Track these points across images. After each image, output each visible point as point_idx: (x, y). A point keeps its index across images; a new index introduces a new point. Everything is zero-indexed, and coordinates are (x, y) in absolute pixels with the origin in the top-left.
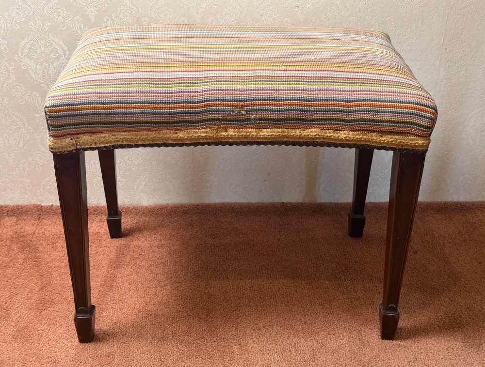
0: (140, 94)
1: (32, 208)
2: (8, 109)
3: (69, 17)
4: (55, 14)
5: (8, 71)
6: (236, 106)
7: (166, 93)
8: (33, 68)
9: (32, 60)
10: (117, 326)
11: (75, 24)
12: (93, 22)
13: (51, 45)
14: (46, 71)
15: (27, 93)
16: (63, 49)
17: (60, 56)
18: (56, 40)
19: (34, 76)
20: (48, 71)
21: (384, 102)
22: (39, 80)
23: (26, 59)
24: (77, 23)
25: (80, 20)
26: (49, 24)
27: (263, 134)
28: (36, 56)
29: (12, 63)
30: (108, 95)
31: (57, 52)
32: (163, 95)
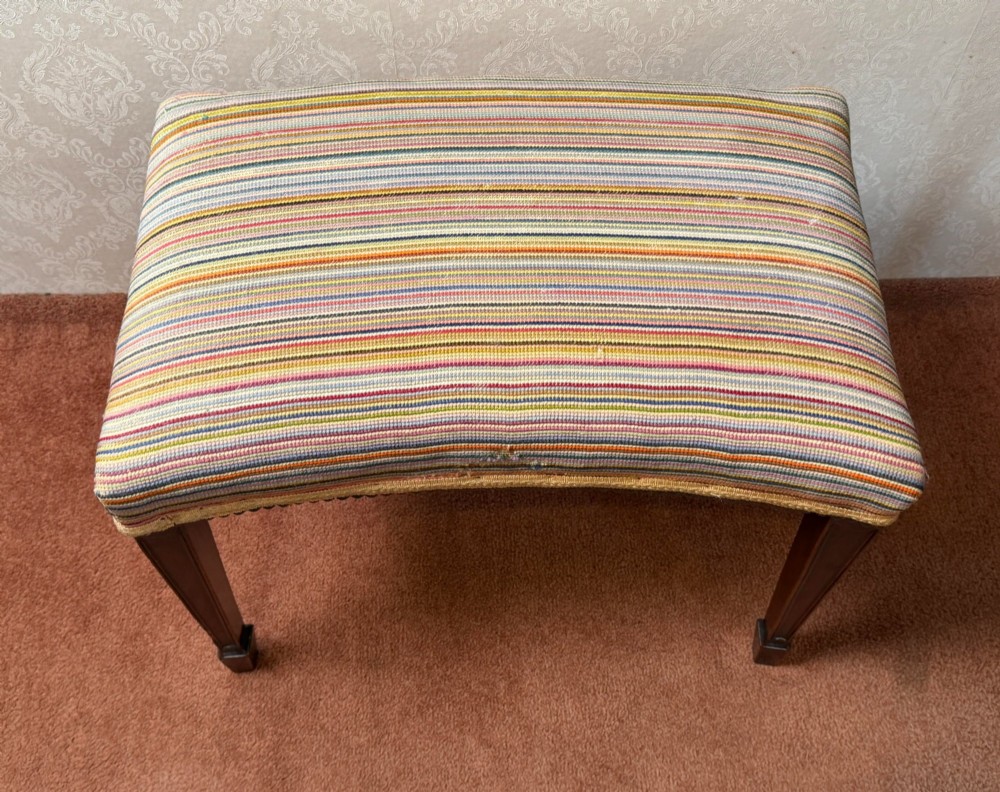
0: (293, 442)
1: (114, 304)
2: (27, 165)
3: (120, 15)
4: (88, 11)
5: (12, 108)
6: (498, 449)
7: (348, 433)
8: (62, 102)
9: (57, 89)
10: (295, 630)
11: (136, 26)
12: (175, 22)
13: (92, 63)
14: (91, 106)
15: (61, 140)
16: (118, 69)
17: (115, 82)
18: (100, 53)
19: (67, 114)
20: (95, 106)
21: (813, 460)
22: (80, 121)
23: (45, 88)
24: (139, 24)
25: (146, 18)
26: (78, 27)
27: (554, 482)
28: (63, 83)
29: (16, 95)
30: (226, 453)
31: (106, 75)
32: (343, 437)
